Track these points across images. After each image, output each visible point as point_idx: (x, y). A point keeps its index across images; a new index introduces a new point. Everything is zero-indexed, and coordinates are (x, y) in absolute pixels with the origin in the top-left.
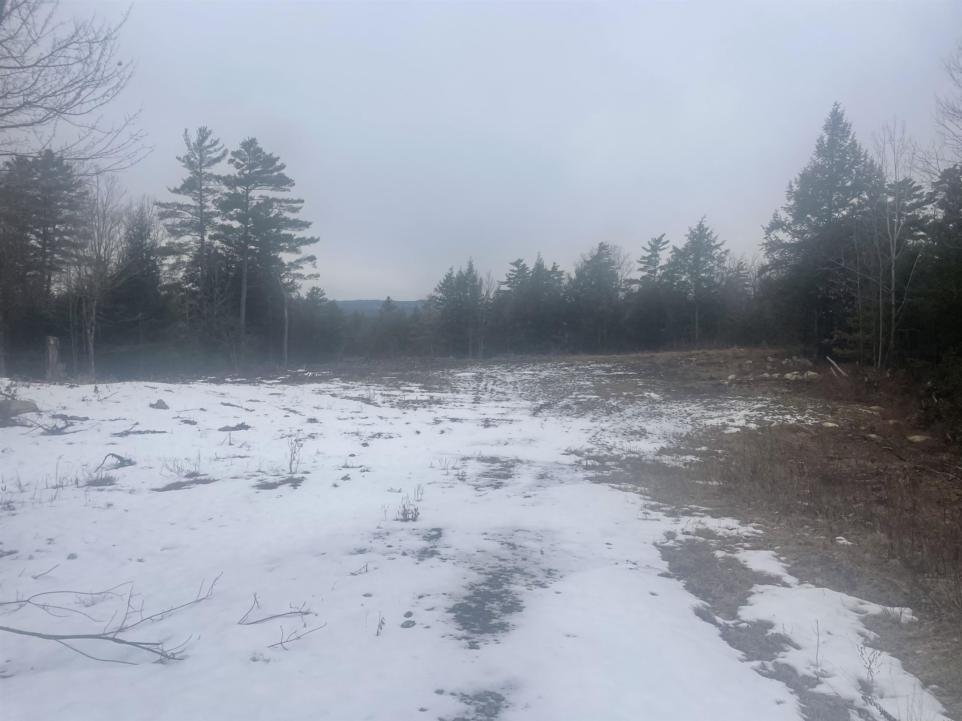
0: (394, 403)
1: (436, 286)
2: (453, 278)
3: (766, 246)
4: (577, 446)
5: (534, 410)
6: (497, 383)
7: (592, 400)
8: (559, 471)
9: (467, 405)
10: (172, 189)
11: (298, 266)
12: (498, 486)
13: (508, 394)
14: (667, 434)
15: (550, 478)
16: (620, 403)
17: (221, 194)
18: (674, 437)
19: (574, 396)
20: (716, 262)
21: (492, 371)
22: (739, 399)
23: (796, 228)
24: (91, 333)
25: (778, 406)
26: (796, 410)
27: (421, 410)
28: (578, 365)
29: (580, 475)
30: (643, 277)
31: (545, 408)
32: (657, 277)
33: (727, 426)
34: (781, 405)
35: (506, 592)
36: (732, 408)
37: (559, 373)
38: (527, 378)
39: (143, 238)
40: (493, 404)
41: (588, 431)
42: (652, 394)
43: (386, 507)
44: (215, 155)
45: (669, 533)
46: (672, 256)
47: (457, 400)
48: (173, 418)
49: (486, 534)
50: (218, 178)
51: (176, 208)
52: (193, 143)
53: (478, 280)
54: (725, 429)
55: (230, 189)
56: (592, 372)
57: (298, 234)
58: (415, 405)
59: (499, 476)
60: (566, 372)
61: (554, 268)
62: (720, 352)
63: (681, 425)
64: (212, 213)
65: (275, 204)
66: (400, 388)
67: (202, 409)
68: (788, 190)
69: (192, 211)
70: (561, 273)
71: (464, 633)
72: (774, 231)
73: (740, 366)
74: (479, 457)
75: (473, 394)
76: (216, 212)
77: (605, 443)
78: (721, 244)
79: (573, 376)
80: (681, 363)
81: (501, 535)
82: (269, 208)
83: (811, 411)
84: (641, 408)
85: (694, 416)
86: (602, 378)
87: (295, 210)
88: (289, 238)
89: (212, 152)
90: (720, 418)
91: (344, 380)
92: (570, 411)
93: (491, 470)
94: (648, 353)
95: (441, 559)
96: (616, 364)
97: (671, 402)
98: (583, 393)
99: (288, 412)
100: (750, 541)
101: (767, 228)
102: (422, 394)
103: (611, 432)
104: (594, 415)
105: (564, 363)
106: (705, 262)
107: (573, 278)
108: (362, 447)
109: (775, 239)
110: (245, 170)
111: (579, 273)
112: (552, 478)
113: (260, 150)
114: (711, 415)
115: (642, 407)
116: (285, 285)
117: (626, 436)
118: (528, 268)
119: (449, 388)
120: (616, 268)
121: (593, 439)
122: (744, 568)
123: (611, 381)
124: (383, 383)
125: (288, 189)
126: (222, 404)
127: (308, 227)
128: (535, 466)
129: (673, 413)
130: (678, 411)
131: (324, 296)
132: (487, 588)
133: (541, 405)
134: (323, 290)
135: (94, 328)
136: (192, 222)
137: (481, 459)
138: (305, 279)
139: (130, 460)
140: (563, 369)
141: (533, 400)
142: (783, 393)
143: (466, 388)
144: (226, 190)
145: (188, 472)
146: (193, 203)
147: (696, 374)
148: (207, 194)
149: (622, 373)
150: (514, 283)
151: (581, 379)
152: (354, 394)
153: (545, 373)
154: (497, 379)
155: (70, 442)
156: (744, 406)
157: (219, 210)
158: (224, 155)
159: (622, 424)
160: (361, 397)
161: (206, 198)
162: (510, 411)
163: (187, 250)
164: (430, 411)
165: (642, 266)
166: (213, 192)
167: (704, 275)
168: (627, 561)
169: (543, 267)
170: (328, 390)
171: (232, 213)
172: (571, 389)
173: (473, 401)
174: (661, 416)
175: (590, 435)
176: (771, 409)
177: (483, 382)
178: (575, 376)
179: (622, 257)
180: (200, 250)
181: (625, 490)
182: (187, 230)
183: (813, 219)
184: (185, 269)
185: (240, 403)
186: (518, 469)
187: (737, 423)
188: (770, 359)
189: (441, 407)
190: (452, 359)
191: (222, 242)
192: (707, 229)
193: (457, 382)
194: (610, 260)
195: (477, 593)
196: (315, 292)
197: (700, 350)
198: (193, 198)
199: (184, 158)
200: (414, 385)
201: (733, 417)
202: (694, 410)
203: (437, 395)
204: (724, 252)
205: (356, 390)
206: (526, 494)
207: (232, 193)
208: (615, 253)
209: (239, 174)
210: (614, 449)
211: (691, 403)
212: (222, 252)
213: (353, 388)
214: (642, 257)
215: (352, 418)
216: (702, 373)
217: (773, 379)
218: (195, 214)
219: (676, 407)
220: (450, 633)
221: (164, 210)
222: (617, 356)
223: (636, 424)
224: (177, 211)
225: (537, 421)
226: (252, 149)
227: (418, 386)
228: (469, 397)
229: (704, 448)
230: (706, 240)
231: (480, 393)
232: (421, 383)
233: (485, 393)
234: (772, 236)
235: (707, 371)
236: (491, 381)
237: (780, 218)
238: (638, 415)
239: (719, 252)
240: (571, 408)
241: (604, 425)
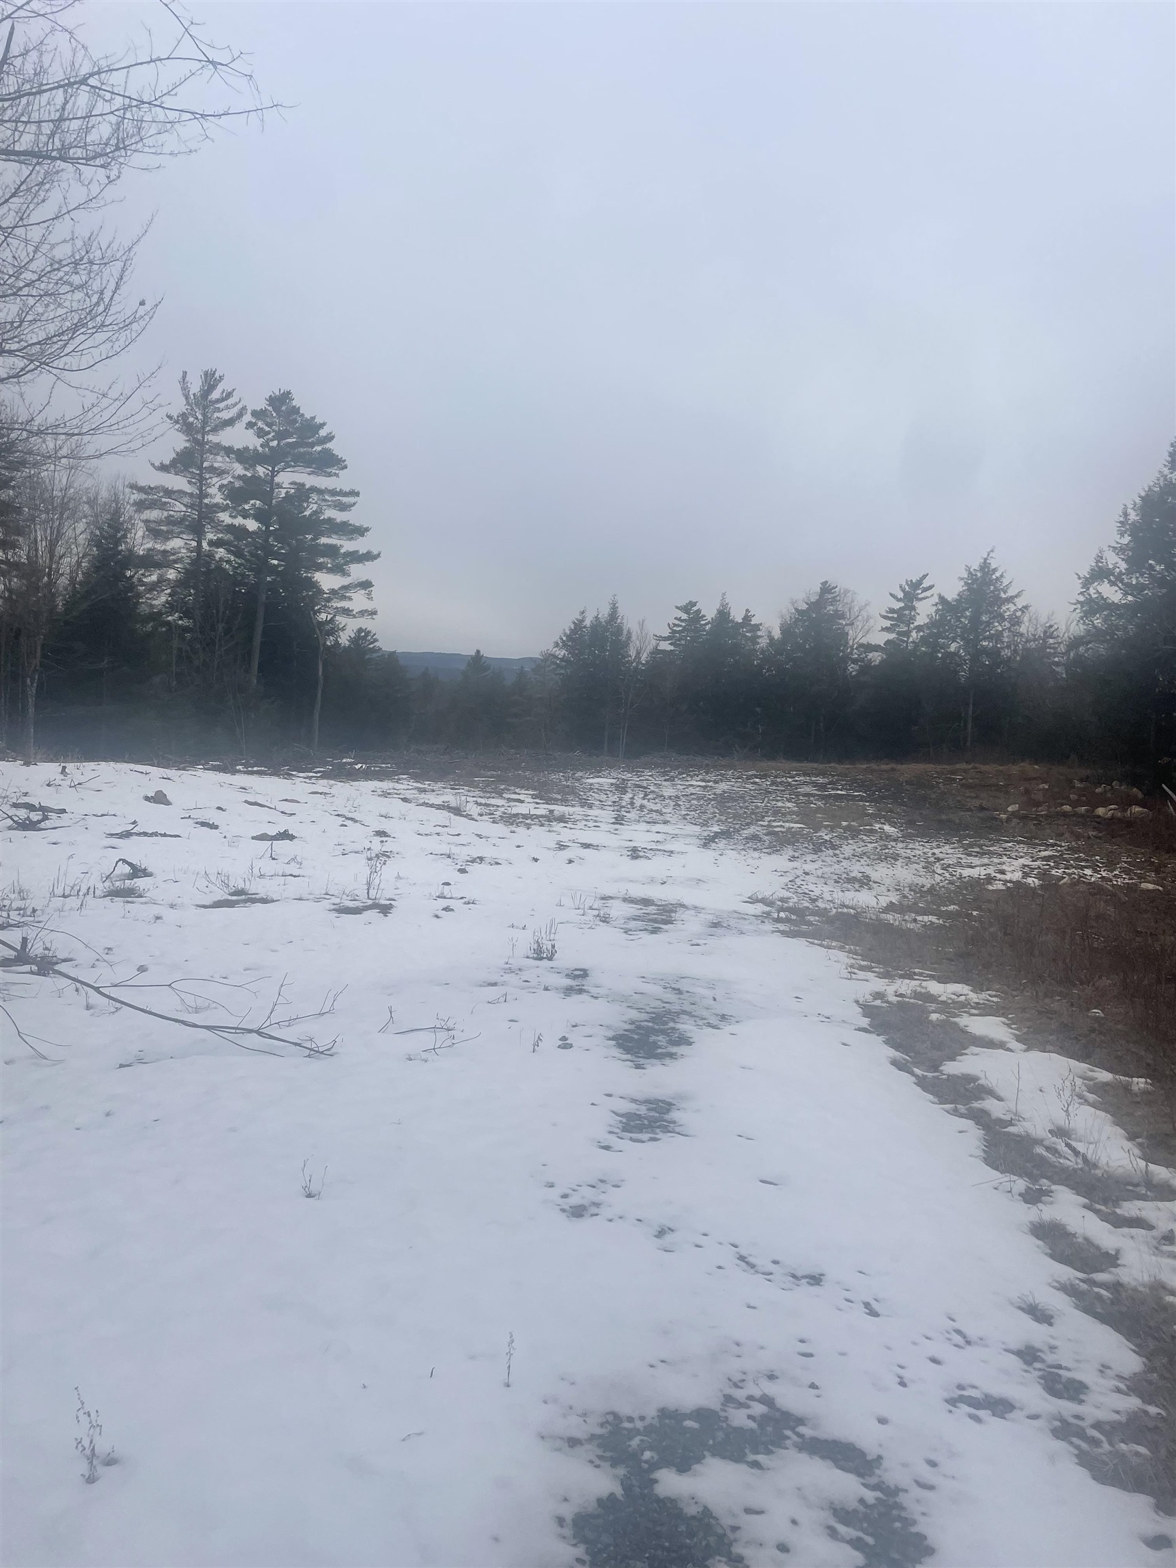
0: (496, 816)
1: (557, 638)
2: (585, 627)
3: (1082, 607)
4: (767, 893)
5: (706, 839)
6: (649, 797)
7: (793, 830)
8: (739, 921)
9: (604, 827)
10: (157, 464)
11: (345, 596)
12: (655, 931)
13: (665, 813)
14: (901, 885)
15: (725, 927)
16: (836, 836)
17: (233, 477)
18: (910, 890)
19: (766, 823)
20: (1006, 623)
21: (641, 778)
22: (1019, 842)
23: (1129, 581)
24: (32, 684)
25: (1076, 855)
26: (1102, 863)
27: (536, 829)
28: (776, 777)
29: (769, 926)
30: (888, 642)
31: (720, 838)
32: (911, 642)
33: (994, 879)
34: (1081, 855)
35: (673, 1029)
36: (1006, 855)
37: (745, 788)
38: (695, 792)
39: (118, 542)
40: (644, 826)
41: (783, 874)
42: (887, 828)
43: (514, 940)
44: (226, 415)
45: (878, 993)
46: (937, 611)
47: (589, 818)
48: (182, 818)
49: (644, 977)
50: (228, 451)
51: (161, 494)
52: (194, 394)
53: (625, 632)
54: (990, 884)
55: (246, 469)
56: (797, 789)
57: (347, 546)
58: (527, 821)
59: (655, 921)
60: (756, 787)
61: (747, 618)
62: (1001, 768)
63: (925, 874)
64: (216, 505)
65: (314, 496)
66: (504, 795)
67: (219, 808)
68: (1122, 519)
69: (186, 500)
70: (757, 627)
71: (629, 1057)
72: (1096, 584)
73: (1027, 792)
74: (627, 897)
75: (613, 811)
76: (223, 504)
77: (808, 892)
78: (1016, 596)
79: (767, 792)
80: (936, 782)
81: (662, 980)
82: (304, 501)
83: (1126, 865)
84: (866, 846)
85: (945, 861)
86: (812, 799)
87: (343, 507)
88: (332, 551)
89: (223, 410)
90: (984, 867)
91: (416, 777)
92: (758, 844)
93: (644, 913)
94: (887, 764)
95: (592, 996)
96: (836, 778)
97: (914, 840)
98: (781, 820)
99: (344, 819)
100: (979, 1009)
101: (1085, 577)
102: (537, 806)
103: (818, 877)
104: (795, 851)
105: (754, 772)
106: (988, 624)
107: (776, 638)
108: (458, 873)
109: (1096, 596)
110: (272, 440)
111: (785, 630)
112: (728, 927)
113: (296, 410)
114: (971, 863)
115: (868, 845)
116: (321, 624)
117: (839, 885)
118: (705, 616)
119: (577, 799)
120: (846, 625)
121: (791, 885)
122: (963, 1031)
123: (825, 804)
124: (477, 787)
125: (335, 473)
126: (246, 802)
127: (362, 535)
128: (706, 913)
129: (914, 856)
130: (922, 854)
131: (375, 644)
132: (650, 1024)
133: (716, 833)
134: (375, 634)
135: (37, 676)
136: (183, 519)
137: (628, 900)
138: (354, 617)
139: (145, 869)
140: (752, 781)
141: (703, 825)
142: (1089, 838)
143: (602, 802)
144: (239, 469)
145: (234, 888)
146: (188, 489)
147: (959, 801)
148: (212, 475)
149: (843, 793)
150: (680, 640)
151: (779, 798)
152: (438, 801)
153: (723, 786)
154: (649, 790)
155: (54, 841)
156: (1024, 853)
157: (228, 502)
158: (240, 415)
159: (836, 866)
160: (446, 804)
161: (208, 482)
162: (669, 838)
163: (175, 562)
164: (550, 831)
165: (888, 623)
166: (220, 473)
167: (987, 643)
168: (819, 1014)
169: (729, 616)
170: (396, 791)
171: (247, 507)
172: (762, 812)
173: (614, 820)
174: (896, 860)
175: (786, 880)
176: (1064, 859)
177: (627, 794)
178: (770, 792)
179: (856, 609)
180: (194, 562)
181: (829, 947)
182: (176, 529)
183: (1158, 568)
184: (169, 591)
185: (271, 803)
186: (679, 915)
187: (1008, 877)
188: (1078, 784)
189: (566, 827)
190: (580, 756)
191: (229, 551)
192: (995, 570)
193: (589, 791)
194: (837, 611)
195: (639, 1027)
196: (362, 636)
197: (970, 764)
198: (188, 481)
199: (178, 417)
200: (523, 792)
201: (1004, 867)
202: (947, 854)
203: (559, 809)
204: (1020, 610)
205: (438, 795)
206: (695, 942)
207: (249, 475)
208: (845, 601)
209: (262, 446)
210: (820, 900)
211: (945, 843)
212: (227, 566)
213: (433, 791)
214: (889, 609)
215: (438, 834)
216: (968, 800)
217: (1075, 814)
218: (192, 506)
219: (919, 848)
220: (614, 1056)
221: (144, 496)
222: (837, 766)
223: (856, 869)
224: (163, 500)
225: (709, 854)
226: (283, 408)
227: (530, 795)
228: (607, 815)
229: (951, 907)
230: (992, 588)
231: (623, 809)
232: (534, 789)
233: (631, 810)
234: (1092, 591)
235: (977, 797)
236: (640, 793)
237: (1106, 563)
238: (861, 856)
239: (1013, 608)
240: (760, 840)
241: (808, 867)
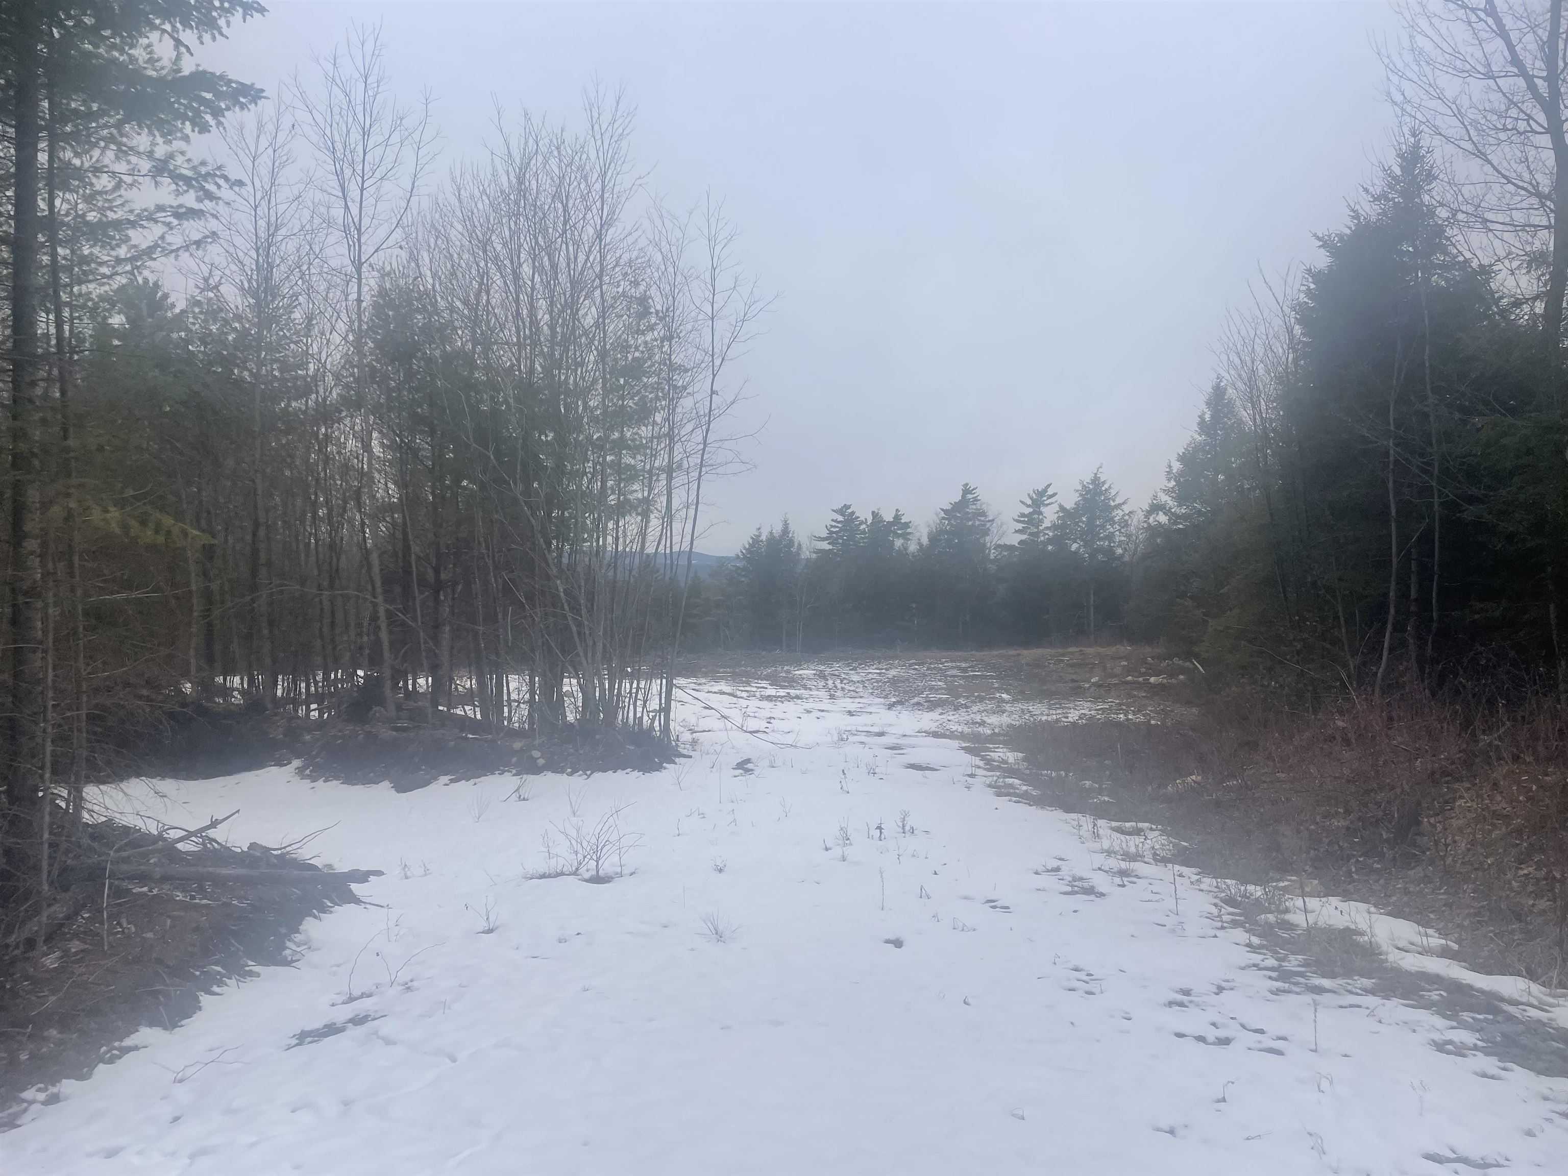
2: (761, 541)
5: (888, 705)
6: (844, 681)
7: (942, 698)
9: (825, 700)
13: (859, 691)
16: (969, 701)
18: (1008, 726)
19: (925, 695)
20: (1117, 526)
21: (833, 669)
28: (931, 664)
30: (1021, 542)
31: (898, 704)
32: (1041, 541)
34: (1122, 706)
36: (1074, 708)
37: (908, 672)
38: (874, 677)
40: (849, 699)
42: (1004, 695)
46: (1059, 516)
53: (796, 544)
54: (1057, 723)
56: (945, 672)
58: (778, 700)
60: (916, 671)
61: (897, 517)
63: (1019, 719)
68: (1168, 470)
70: (907, 529)
72: (1154, 514)
73: (1110, 668)
75: (826, 691)
78: (1123, 503)
79: (925, 675)
80: (1048, 662)
83: (1148, 712)
84: (988, 706)
85: (1034, 712)
86: (956, 678)
90: (1057, 715)
94: (1014, 651)
96: (974, 662)
98: (934, 693)
101: (1147, 510)
104: (943, 710)
105: (914, 661)
106: (1102, 526)
107: (925, 544)
109: (1154, 523)
111: (933, 538)
114: (1050, 712)
118: (859, 517)
119: (798, 685)
121: (941, 725)
123: (965, 682)
124: (732, 680)
129: (1016, 710)
130: (1021, 709)
133: (894, 701)
140: (913, 667)
141: (885, 697)
142: (1135, 696)
143: (815, 686)
147: (1060, 676)
149: (979, 673)
150: (837, 539)
151: (933, 679)
153: (893, 673)
154: (842, 677)
156: (1086, 706)
159: (967, 716)
162: (867, 705)
164: (795, 704)
165: (1020, 526)
167: (1102, 544)
169: (881, 517)
172: (922, 688)
173: (829, 696)
174: (1005, 712)
176: (1110, 710)
177: (829, 680)
188: (1149, 660)
189: (803, 701)
190: (781, 655)
192: (1104, 483)
193: (803, 679)
194: (978, 510)
197: (1079, 647)
200: (763, 681)
201: (1069, 715)
202: (1037, 709)
203: (791, 691)
204: (1127, 514)
211: (1039, 703)
214: (1020, 514)
216: (1067, 675)
217: (1135, 682)
219: (1021, 706)
222: (977, 653)
227: (767, 683)
228: (823, 694)
230: (1103, 497)
231: (832, 690)
232: (768, 680)
233: (837, 690)
234: (1151, 519)
235: (1074, 673)
236: (837, 679)
237: (1160, 500)
238: (983, 712)
239: (1120, 513)
240: (922, 705)
241: (949, 718)
